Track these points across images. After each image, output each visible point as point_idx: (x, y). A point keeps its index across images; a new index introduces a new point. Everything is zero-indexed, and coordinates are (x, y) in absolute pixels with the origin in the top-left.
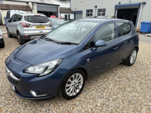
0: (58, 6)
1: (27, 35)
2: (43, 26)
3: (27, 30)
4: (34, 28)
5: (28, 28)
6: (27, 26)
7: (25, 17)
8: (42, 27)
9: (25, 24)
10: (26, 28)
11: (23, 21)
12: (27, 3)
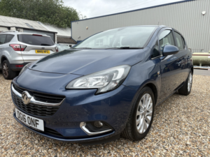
0: (54, 33)
1: (22, 62)
2: (46, 50)
3: (22, 55)
4: (33, 52)
5: (23, 52)
6: (22, 49)
7: (18, 35)
8: (45, 52)
9: (18, 46)
10: (19, 52)
11: (15, 42)
12: (9, 28)
